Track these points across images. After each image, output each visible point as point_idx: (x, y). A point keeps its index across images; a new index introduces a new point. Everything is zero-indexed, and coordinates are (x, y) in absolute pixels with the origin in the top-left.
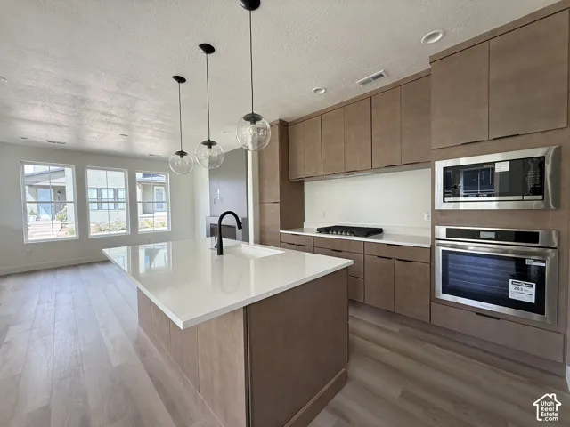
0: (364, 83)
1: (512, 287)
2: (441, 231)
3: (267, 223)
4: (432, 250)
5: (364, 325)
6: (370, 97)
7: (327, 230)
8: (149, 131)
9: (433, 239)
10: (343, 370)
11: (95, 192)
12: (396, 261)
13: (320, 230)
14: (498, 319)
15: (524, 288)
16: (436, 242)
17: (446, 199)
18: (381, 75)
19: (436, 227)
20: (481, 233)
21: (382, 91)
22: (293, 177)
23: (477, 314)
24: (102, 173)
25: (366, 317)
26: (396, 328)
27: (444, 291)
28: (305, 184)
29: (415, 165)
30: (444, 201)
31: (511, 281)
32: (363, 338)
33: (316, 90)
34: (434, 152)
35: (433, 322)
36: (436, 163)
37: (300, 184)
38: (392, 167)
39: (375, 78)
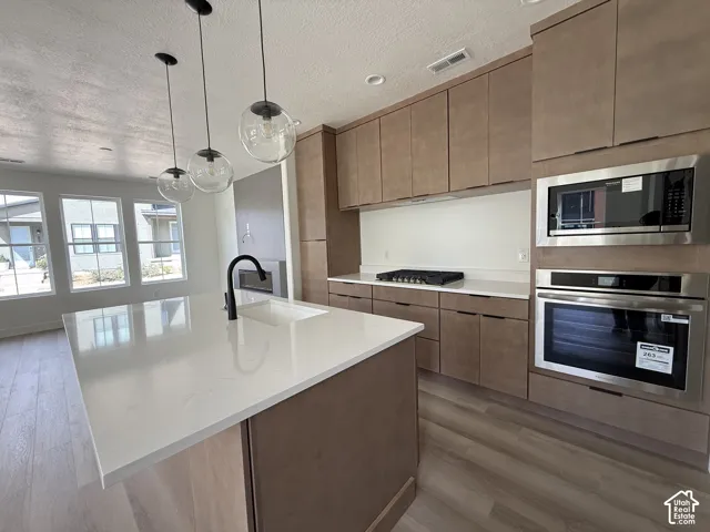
0: (438, 68)
1: (640, 353)
2: (544, 277)
3: (311, 268)
4: (531, 302)
5: (440, 403)
6: (447, 90)
7: (389, 276)
8: (142, 142)
9: (533, 287)
10: (412, 479)
11: (89, 229)
12: (483, 319)
13: (381, 277)
14: (620, 395)
15: (658, 354)
16: (538, 291)
17: (552, 232)
18: (461, 57)
19: (538, 271)
20: (600, 278)
21: (463, 81)
22: (343, 206)
23: (591, 388)
24: (85, 204)
25: (442, 392)
26: (482, 407)
27: (547, 358)
28: (361, 214)
29: (509, 185)
30: (549, 235)
31: (639, 344)
32: (439, 424)
33: (371, 80)
34: (534, 166)
35: (530, 399)
36: (539, 181)
37: (353, 215)
38: (476, 189)
39: (454, 60)
